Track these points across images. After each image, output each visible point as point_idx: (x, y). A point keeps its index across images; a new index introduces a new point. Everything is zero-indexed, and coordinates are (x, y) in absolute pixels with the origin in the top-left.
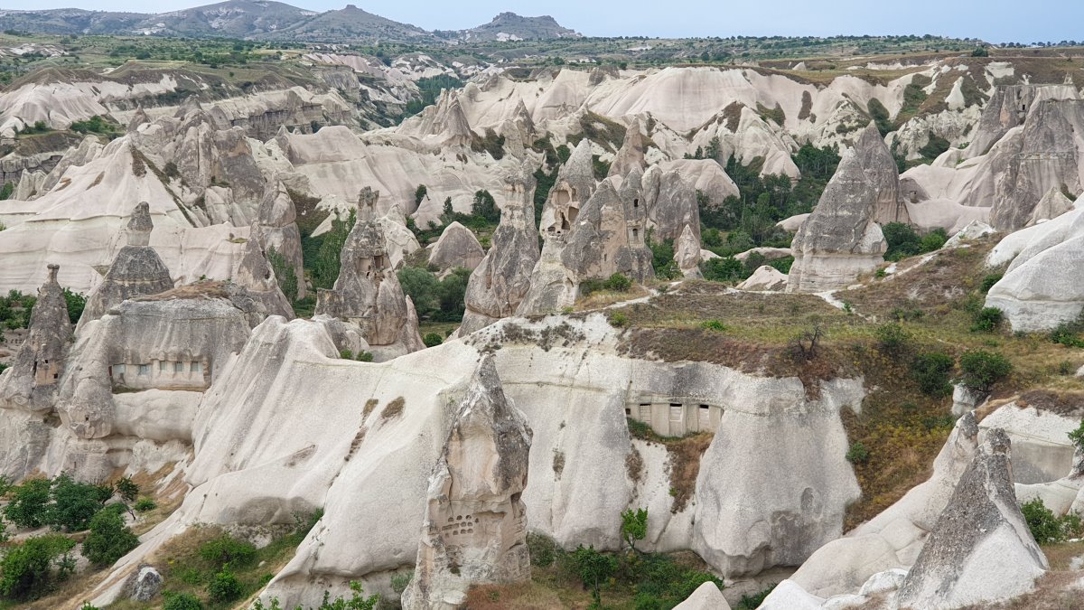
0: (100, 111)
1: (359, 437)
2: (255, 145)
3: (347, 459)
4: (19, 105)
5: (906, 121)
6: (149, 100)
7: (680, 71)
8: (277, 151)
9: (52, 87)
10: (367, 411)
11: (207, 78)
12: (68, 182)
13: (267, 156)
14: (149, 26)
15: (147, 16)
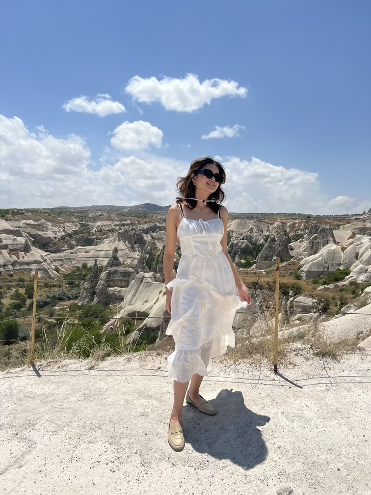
0: (114, 227)
1: (158, 299)
2: (145, 235)
3: (155, 304)
4: (96, 226)
5: (291, 232)
6: (124, 225)
7: (240, 220)
8: (149, 236)
9: (104, 222)
10: (160, 293)
11: (137, 221)
12: (104, 242)
13: (147, 238)
14: (126, 209)
15: (126, 207)
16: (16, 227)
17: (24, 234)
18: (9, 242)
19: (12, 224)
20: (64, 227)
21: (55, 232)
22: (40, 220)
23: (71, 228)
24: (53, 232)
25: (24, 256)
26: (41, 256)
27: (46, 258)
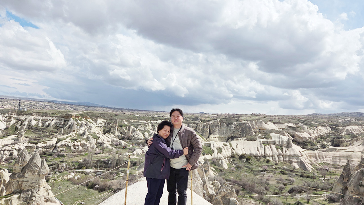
16: (281, 128)
17: (286, 134)
18: (277, 139)
19: (278, 126)
20: (317, 130)
21: (310, 134)
22: (298, 123)
23: (323, 130)
24: (308, 133)
25: (287, 150)
26: (300, 152)
27: (303, 153)
